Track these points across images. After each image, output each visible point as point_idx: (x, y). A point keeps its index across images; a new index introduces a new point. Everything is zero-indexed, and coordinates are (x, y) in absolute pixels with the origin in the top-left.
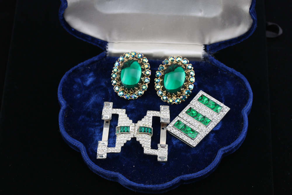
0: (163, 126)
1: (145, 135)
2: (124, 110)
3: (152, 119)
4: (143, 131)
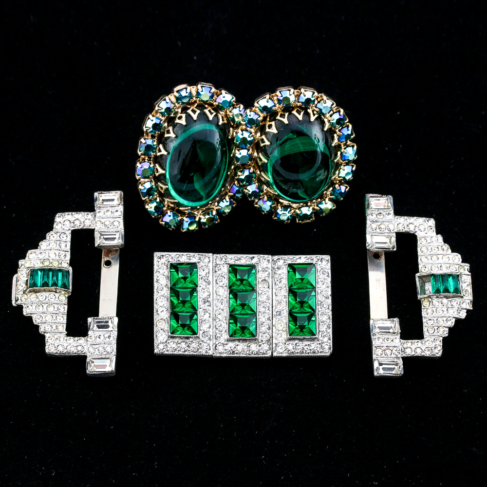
0: (108, 256)
1: (47, 294)
3: (69, 239)
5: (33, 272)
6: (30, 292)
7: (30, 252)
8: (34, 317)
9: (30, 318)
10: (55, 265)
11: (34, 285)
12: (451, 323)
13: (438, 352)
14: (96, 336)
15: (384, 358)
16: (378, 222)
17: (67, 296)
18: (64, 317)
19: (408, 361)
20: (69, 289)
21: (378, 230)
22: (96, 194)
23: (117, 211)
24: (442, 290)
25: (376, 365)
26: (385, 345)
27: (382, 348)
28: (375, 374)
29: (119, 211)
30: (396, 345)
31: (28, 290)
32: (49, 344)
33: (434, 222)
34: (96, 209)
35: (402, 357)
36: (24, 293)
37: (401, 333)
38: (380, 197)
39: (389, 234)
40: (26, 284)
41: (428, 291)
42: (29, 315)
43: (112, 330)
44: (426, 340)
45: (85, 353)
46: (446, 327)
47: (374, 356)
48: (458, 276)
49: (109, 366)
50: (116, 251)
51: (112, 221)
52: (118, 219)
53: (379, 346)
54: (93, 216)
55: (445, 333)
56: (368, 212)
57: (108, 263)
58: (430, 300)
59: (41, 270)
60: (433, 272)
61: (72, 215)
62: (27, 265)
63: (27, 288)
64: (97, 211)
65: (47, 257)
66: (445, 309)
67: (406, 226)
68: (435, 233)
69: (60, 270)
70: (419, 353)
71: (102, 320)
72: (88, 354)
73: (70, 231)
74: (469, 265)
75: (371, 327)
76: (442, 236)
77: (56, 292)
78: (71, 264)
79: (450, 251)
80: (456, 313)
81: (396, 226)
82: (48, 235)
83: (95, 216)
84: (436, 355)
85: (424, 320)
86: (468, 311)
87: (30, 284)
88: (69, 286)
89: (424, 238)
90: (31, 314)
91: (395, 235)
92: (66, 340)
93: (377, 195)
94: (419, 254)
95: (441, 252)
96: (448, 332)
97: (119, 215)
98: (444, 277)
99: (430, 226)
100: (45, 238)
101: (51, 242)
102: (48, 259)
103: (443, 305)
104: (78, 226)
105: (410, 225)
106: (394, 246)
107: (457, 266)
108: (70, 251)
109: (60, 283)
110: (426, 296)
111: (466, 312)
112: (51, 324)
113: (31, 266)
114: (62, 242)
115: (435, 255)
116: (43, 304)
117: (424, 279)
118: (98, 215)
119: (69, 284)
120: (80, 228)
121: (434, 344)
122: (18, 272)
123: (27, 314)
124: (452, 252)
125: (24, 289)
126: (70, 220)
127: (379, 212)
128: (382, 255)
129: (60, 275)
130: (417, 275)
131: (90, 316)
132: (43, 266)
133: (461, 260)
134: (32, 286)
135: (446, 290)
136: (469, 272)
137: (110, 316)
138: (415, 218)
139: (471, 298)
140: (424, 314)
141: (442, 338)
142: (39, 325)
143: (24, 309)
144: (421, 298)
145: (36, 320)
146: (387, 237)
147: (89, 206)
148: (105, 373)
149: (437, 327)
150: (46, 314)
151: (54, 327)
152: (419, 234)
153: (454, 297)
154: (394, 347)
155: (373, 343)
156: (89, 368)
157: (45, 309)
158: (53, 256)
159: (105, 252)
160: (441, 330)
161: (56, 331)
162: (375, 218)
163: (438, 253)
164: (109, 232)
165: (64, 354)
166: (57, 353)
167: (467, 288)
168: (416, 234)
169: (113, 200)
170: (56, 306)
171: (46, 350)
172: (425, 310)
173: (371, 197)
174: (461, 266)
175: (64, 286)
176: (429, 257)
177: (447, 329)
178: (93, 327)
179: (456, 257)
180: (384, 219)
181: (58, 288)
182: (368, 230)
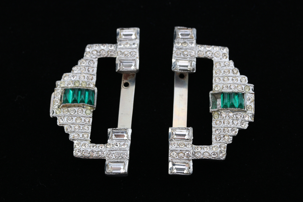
4: (70, 101)
5: (66, 91)
6: (63, 107)
7: (65, 75)
8: (65, 127)
9: (62, 128)
10: (84, 86)
11: (66, 101)
12: (235, 133)
13: (222, 156)
14: (113, 143)
15: (178, 160)
16: (182, 49)
17: (92, 110)
18: (89, 127)
19: (197, 163)
20: (94, 105)
21: (182, 56)
22: (118, 30)
23: (134, 44)
24: (229, 105)
25: (170, 165)
26: (179, 149)
27: (177, 152)
28: (169, 173)
29: (136, 43)
30: (188, 149)
31: (62, 105)
32: (76, 149)
33: (228, 50)
34: (117, 41)
35: (193, 160)
36: (59, 107)
37: (193, 140)
38: (186, 29)
39: (191, 59)
40: (61, 100)
41: (219, 106)
42: (61, 125)
43: (127, 139)
44: (213, 145)
45: (104, 157)
46: (230, 136)
47: (170, 158)
48: (243, 94)
49: (123, 169)
50: (133, 75)
51: (130, 52)
52: (135, 50)
53: (174, 150)
54: (115, 47)
55: (229, 140)
56: (176, 41)
57: (127, 85)
58: (219, 113)
59: (73, 89)
60: (223, 91)
61: (99, 45)
62: (62, 86)
63: (61, 104)
64: (119, 43)
65: (78, 79)
66: (231, 121)
67: (205, 53)
68: (228, 59)
69: (87, 90)
70: (206, 156)
71: (119, 131)
72: (107, 158)
73: (97, 59)
74: (254, 86)
75: (169, 133)
76: (234, 61)
77: (84, 108)
78: (96, 85)
79: (239, 73)
80: (239, 124)
81: (197, 52)
82: (79, 62)
83: (117, 47)
84: (221, 158)
85: (213, 130)
86: (250, 123)
87: (63, 101)
88: (94, 103)
89: (218, 63)
90: (63, 124)
91: (195, 60)
92: (90, 146)
93: (183, 27)
94: (214, 75)
95: (231, 74)
96: (232, 140)
97: (136, 47)
98: (231, 95)
99: (224, 53)
100: (77, 64)
101: (82, 67)
102: (79, 81)
103: (230, 118)
104: (104, 55)
105: (208, 53)
106: (194, 69)
107: (243, 87)
108: (96, 75)
109: (86, 101)
110: (216, 110)
111: (248, 124)
112: (78, 133)
113: (65, 86)
114: (90, 68)
115: (226, 76)
116: (73, 117)
117: (216, 96)
118: (119, 47)
119: (94, 101)
120: (105, 56)
121: (220, 149)
122: (55, 91)
123: (60, 125)
124: (241, 74)
125: (59, 104)
126: (97, 50)
127: (184, 41)
128: (186, 75)
129: (87, 93)
130: (211, 92)
131: (110, 128)
132: (74, 86)
133: (247, 81)
134: (64, 102)
135: (232, 106)
136: (254, 91)
137: (125, 127)
138: (213, 46)
139: (253, 112)
140: (213, 124)
141: (226, 145)
142: (69, 133)
143: (58, 120)
144: (212, 112)
145: (67, 129)
146: (190, 61)
147: (112, 40)
148: (120, 174)
149: (223, 136)
150: (75, 125)
151: (81, 136)
152: (215, 60)
153: (239, 111)
154: (187, 151)
155: (170, 148)
156: (106, 170)
157: (74, 121)
158: (82, 78)
159: (124, 76)
160: (226, 138)
161: (82, 139)
162: (180, 46)
163: (229, 75)
164: (128, 60)
165: (88, 157)
166: (82, 156)
167: (250, 104)
168: (213, 59)
169: (131, 35)
170: (83, 119)
171: (74, 154)
172: (215, 121)
173: (179, 29)
174: (247, 86)
175: (90, 102)
176: (221, 79)
177: (232, 138)
178: (112, 136)
179: (244, 78)
180: (187, 47)
181: (85, 104)
182: (174, 55)
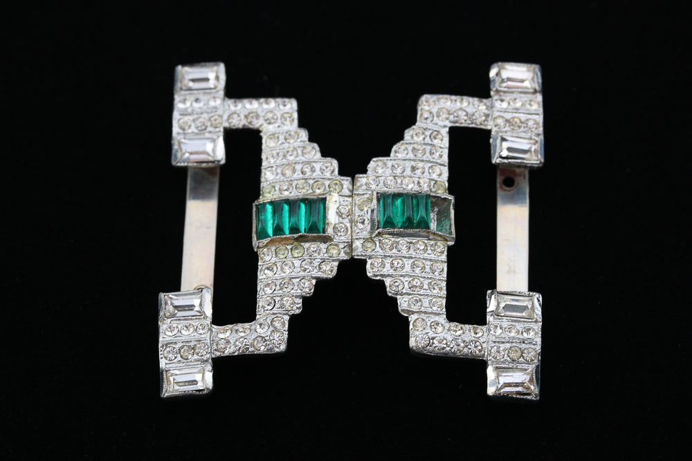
2: (291, 106)
